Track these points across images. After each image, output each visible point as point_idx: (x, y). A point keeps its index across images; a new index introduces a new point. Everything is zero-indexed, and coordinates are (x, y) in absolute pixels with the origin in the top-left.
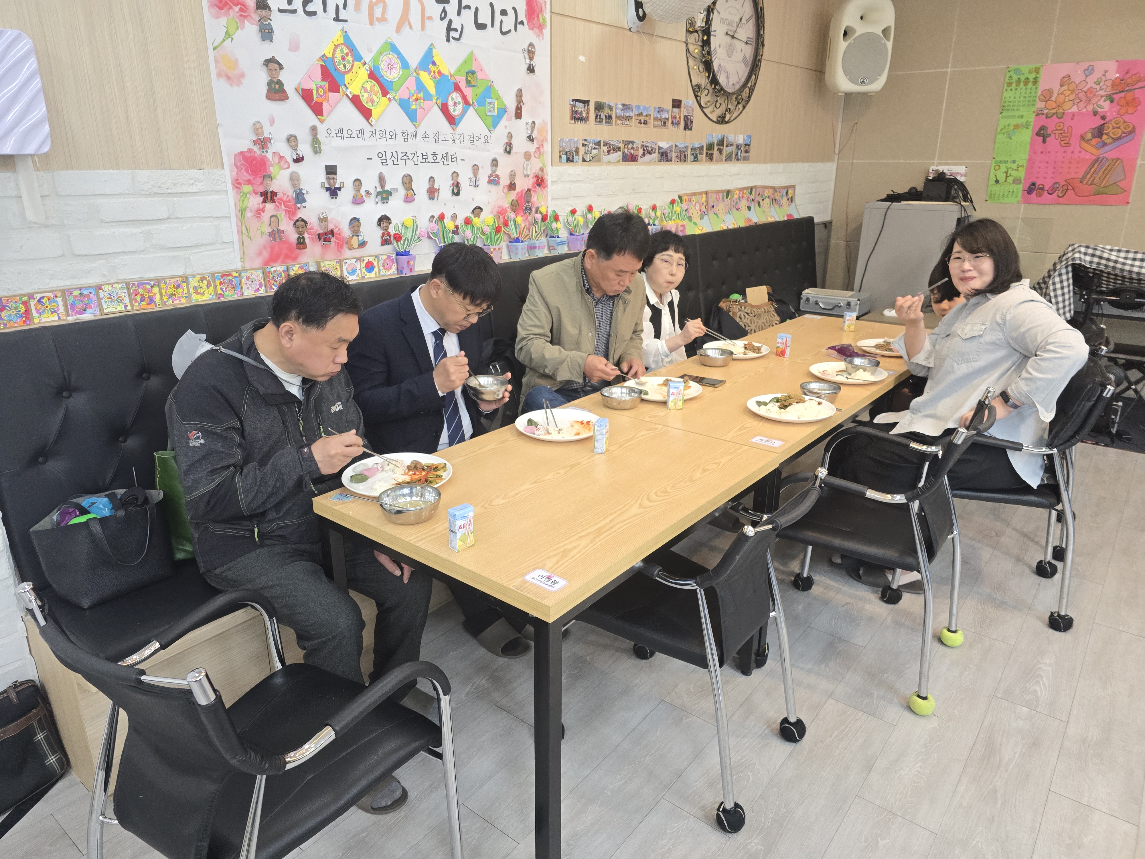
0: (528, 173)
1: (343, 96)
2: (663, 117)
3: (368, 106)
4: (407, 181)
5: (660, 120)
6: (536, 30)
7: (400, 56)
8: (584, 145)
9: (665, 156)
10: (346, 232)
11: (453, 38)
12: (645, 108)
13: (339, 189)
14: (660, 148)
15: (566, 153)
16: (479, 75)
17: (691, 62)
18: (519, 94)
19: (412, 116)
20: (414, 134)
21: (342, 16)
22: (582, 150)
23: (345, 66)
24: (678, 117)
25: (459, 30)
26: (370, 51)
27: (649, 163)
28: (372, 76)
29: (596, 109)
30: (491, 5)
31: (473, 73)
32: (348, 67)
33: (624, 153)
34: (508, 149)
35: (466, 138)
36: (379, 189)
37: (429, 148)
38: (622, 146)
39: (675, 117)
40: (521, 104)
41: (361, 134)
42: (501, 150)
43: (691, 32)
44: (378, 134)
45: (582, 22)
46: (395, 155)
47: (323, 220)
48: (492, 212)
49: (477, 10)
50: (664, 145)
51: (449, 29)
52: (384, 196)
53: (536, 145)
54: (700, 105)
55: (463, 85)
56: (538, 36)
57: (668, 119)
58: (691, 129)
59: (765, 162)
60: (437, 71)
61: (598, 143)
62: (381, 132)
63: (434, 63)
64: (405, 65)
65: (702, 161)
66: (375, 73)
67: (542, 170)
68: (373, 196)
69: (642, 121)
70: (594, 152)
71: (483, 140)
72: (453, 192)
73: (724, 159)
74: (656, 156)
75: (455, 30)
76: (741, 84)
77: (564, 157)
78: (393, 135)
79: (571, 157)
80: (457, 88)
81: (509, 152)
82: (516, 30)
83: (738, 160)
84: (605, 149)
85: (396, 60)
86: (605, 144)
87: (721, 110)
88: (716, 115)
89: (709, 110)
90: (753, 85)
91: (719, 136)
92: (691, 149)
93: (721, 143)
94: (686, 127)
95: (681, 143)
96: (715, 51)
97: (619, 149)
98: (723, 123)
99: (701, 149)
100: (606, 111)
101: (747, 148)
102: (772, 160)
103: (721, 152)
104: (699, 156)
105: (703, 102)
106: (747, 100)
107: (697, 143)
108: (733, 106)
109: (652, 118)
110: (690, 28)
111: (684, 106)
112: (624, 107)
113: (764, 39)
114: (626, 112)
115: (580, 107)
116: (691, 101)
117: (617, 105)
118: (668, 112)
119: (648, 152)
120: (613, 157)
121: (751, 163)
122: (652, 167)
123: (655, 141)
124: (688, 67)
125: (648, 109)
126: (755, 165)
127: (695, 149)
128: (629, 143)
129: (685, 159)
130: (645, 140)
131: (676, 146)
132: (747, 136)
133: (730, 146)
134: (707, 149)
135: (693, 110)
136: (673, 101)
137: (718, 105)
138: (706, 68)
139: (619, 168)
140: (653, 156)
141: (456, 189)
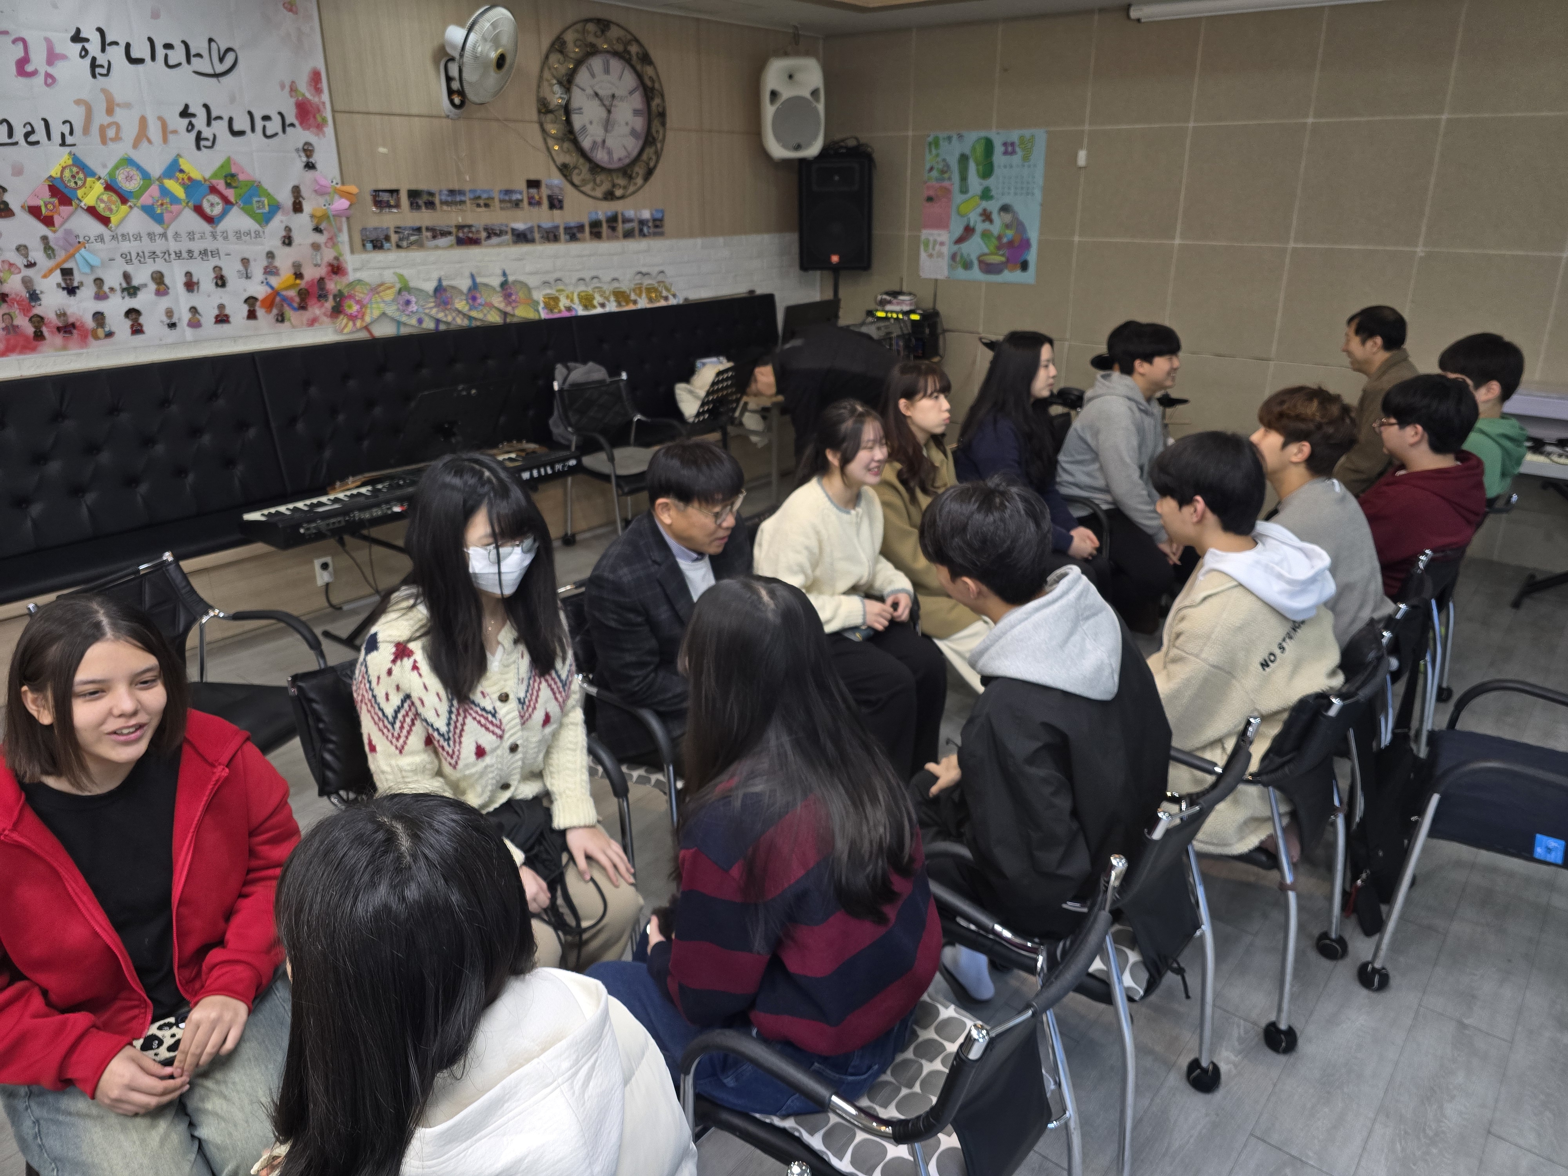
0: (319, 262)
1: (76, 209)
2: (514, 198)
3: (106, 214)
4: (158, 278)
5: (510, 201)
6: (314, 130)
7: (139, 168)
8: (396, 232)
9: (522, 237)
10: (90, 323)
11: (206, 147)
12: (484, 191)
13: (78, 288)
14: (513, 230)
15: (372, 241)
16: (241, 177)
17: (550, 142)
18: (296, 191)
19: (159, 219)
20: (164, 235)
21: (69, 140)
22: (394, 238)
23: (76, 183)
24: (537, 197)
25: (211, 139)
26: (104, 166)
27: (499, 245)
28: (109, 187)
29: (409, 197)
30: (250, 113)
31: (233, 176)
32: (80, 183)
33: (457, 237)
34: (288, 241)
35: (231, 235)
36: (124, 285)
37: (184, 245)
38: (454, 230)
39: (533, 198)
40: (301, 199)
41: (100, 238)
43: (546, 114)
44: (120, 238)
45: (378, 117)
46: (141, 254)
47: (62, 315)
49: (231, 120)
50: (520, 226)
51: (199, 138)
52: (131, 290)
53: (326, 235)
54: (573, 184)
55: (221, 186)
56: (317, 135)
57: (522, 201)
58: (561, 208)
59: (692, 235)
60: (186, 178)
61: (419, 230)
62: (123, 235)
63: (182, 171)
64: (146, 176)
65: (583, 240)
66: (113, 185)
67: (337, 258)
68: (119, 292)
69: (482, 204)
70: (413, 238)
71: (253, 235)
72: (217, 285)
73: (621, 236)
74: (508, 237)
75: (207, 139)
76: (632, 158)
77: (369, 246)
78: (138, 237)
79: (379, 244)
80: (213, 190)
81: (289, 245)
82: (284, 131)
83: (644, 236)
84: (429, 234)
85: (134, 172)
86: (428, 229)
87: (606, 186)
88: (599, 193)
89: (587, 188)
90: (654, 158)
91: (609, 214)
92: (566, 229)
93: (613, 220)
94: (552, 206)
95: (547, 224)
96: (584, 128)
97: (450, 233)
98: (612, 199)
99: (581, 228)
100: (425, 198)
101: (658, 223)
102: (704, 233)
103: (613, 229)
104: (579, 235)
105: (576, 180)
106: (649, 173)
107: (573, 221)
108: (621, 181)
109: (497, 201)
110: (544, 108)
111: (547, 186)
112: (452, 192)
113: (664, 108)
114: (455, 197)
115: (385, 197)
116: (556, 179)
117: (441, 191)
118: (521, 193)
119: (496, 235)
120: (442, 241)
121: (667, 238)
122: (503, 249)
123: (504, 223)
124: (548, 148)
125: (487, 192)
126: (675, 240)
127: (570, 228)
128: (464, 226)
129: (556, 239)
130: (489, 223)
131: (538, 226)
132: (657, 211)
133: (629, 222)
134: (590, 227)
135: (561, 189)
136: (528, 181)
137: (598, 182)
138: (572, 147)
139: (453, 252)
140: (503, 238)
141: (221, 282)
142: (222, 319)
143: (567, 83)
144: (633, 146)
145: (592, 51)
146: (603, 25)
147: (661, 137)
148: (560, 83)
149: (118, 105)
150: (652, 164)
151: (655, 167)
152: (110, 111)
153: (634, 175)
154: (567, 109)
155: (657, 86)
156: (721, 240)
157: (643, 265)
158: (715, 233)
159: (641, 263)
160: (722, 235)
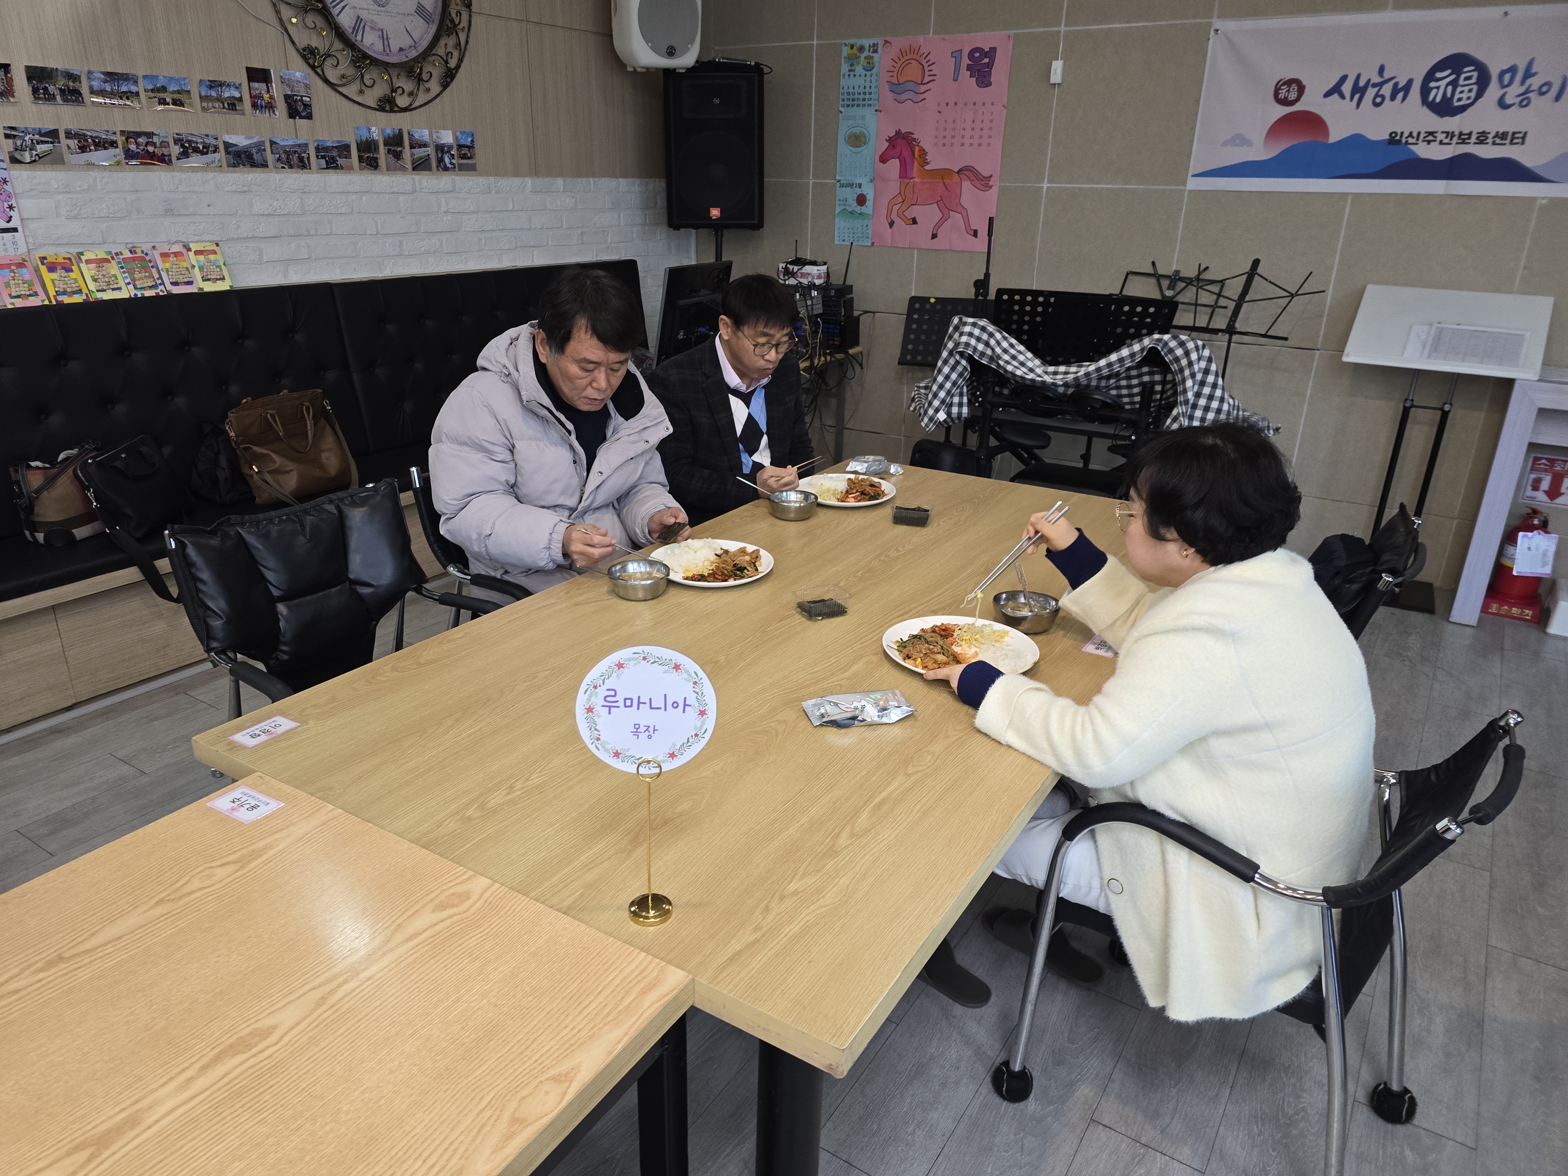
2: (227, 94)
5: (219, 99)
8: (9, 136)
9: (243, 158)
12: (171, 79)
14: (227, 145)
17: (287, 12)
24: (266, 96)
29: (29, 78)
33: (127, 152)
38: (120, 140)
39: (260, 97)
50: (241, 141)
54: (327, 82)
57: (240, 99)
58: (309, 117)
59: (516, 174)
61: (53, 134)
65: (351, 168)
69: (168, 100)
70: (41, 148)
73: (409, 166)
74: (221, 156)
76: (421, 50)
83: (446, 169)
84: (73, 143)
86: (69, 135)
87: (380, 90)
88: (371, 98)
89: (351, 90)
90: (456, 54)
91: (389, 131)
92: (317, 149)
93: (395, 142)
94: (293, 113)
95: (286, 140)
97: (113, 144)
98: (392, 111)
99: (344, 149)
100: (61, 83)
101: (465, 151)
102: (535, 172)
103: (398, 156)
104: (340, 161)
105: (332, 75)
106: (449, 77)
107: (330, 139)
108: (407, 85)
109: (196, 96)
111: (283, 80)
112: (111, 76)
114: (117, 85)
116: (299, 72)
117: (90, 72)
118: (238, 87)
119: (196, 150)
120: (101, 157)
121: (480, 175)
122: (211, 175)
123: (211, 133)
124: (281, 20)
125: (178, 81)
126: (492, 179)
127: (327, 149)
128: (139, 134)
129: (303, 164)
130: (183, 131)
131: (272, 143)
132: (463, 133)
133: (420, 146)
134: (359, 150)
135: (307, 87)
136: (249, 70)
137: (368, 82)
138: (320, 22)
139: (120, 175)
140: (210, 157)
144: (422, 32)
147: (465, 23)
150: (453, 64)
151: (458, 67)
153: (425, 76)
156: (560, 181)
157: (446, 212)
158: (551, 172)
159: (444, 208)
160: (561, 175)
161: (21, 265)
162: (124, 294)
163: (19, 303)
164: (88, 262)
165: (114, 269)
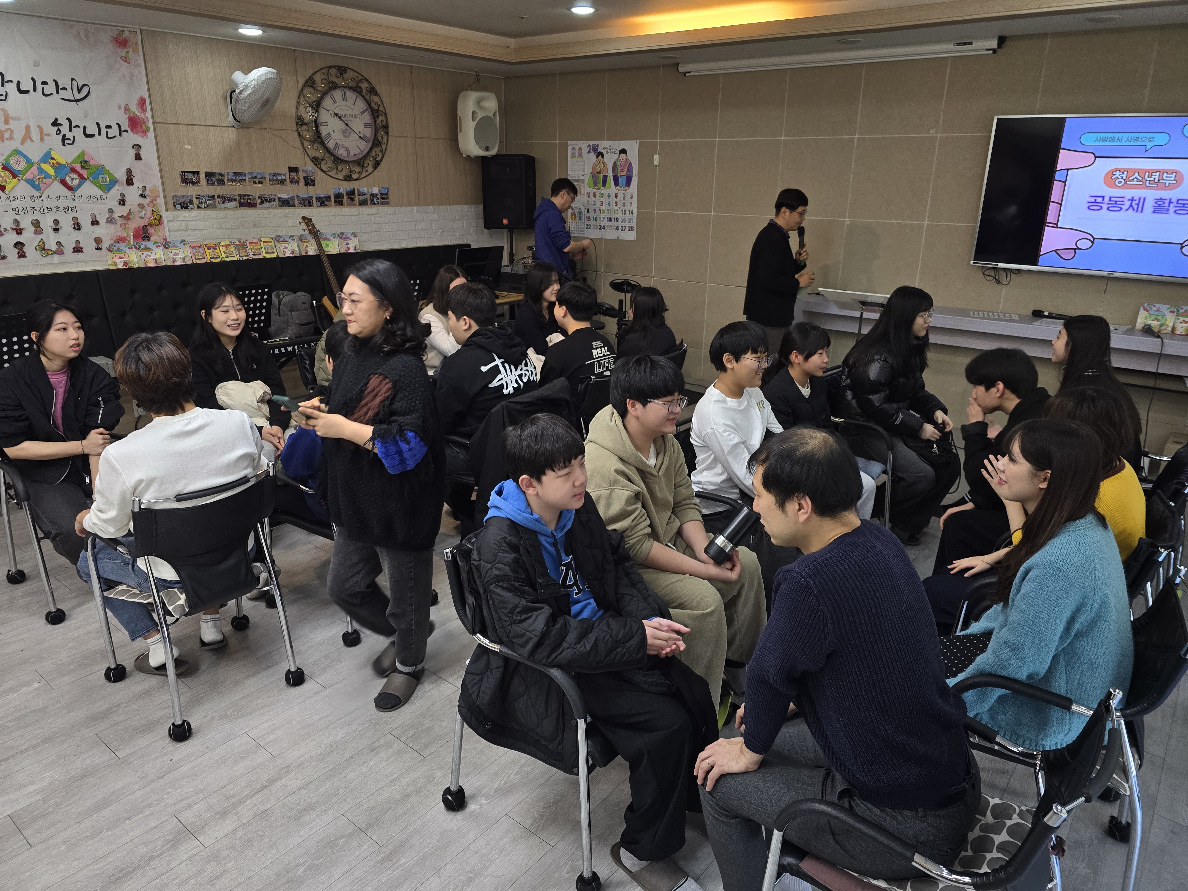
0: (144, 216)
2: (280, 178)
3: (3, 184)
4: (36, 224)
5: (277, 180)
6: (141, 134)
7: (24, 156)
8: (197, 198)
9: (286, 203)
11: (68, 144)
12: (258, 174)
14: (279, 198)
15: (180, 204)
16: (91, 162)
17: (306, 143)
18: (129, 172)
19: (37, 188)
20: (40, 197)
22: (196, 202)
24: (296, 178)
25: (72, 139)
26: (2, 155)
27: (269, 208)
28: (5, 168)
29: (206, 176)
30: (98, 124)
31: (86, 162)
33: (240, 203)
34: (122, 202)
35: (84, 198)
37: (54, 204)
38: (238, 198)
39: (293, 178)
40: (132, 177)
42: (117, 203)
43: (302, 125)
44: (12, 199)
45: (185, 127)
46: (25, 209)
48: (112, 239)
49: (85, 128)
50: (285, 196)
51: (64, 138)
53: (148, 199)
54: (322, 170)
55: (78, 168)
56: (143, 137)
57: (285, 180)
58: (314, 185)
59: (409, 205)
60: (55, 162)
61: (213, 197)
62: (14, 197)
63: (53, 159)
64: (29, 161)
65: (331, 206)
66: (7, 166)
69: (257, 182)
70: (208, 202)
71: (99, 198)
72: (74, 228)
73: (357, 204)
74: (276, 203)
75: (69, 139)
76: (364, 154)
77: (179, 206)
78: (23, 198)
79: (185, 206)
80: (73, 170)
81: (124, 204)
82: (120, 135)
83: (375, 204)
84: (220, 200)
85: (21, 159)
86: (219, 197)
87: (345, 172)
88: (341, 176)
89: (332, 173)
90: (380, 154)
91: (349, 189)
92: (317, 198)
93: (351, 194)
94: (307, 184)
95: (304, 195)
96: (329, 135)
97: (235, 200)
98: (350, 180)
99: (328, 198)
100: (217, 177)
101: (384, 196)
102: (418, 204)
103: (352, 199)
104: (326, 203)
105: (324, 167)
106: (377, 164)
107: (322, 194)
108: (357, 169)
109: (268, 180)
110: (300, 122)
111: (303, 171)
112: (236, 174)
113: (387, 123)
114: (238, 177)
115: (190, 176)
116: (310, 167)
117: (228, 173)
118: (285, 175)
119: (267, 201)
120: (229, 205)
121: (391, 206)
122: (272, 210)
123: (273, 194)
124: (303, 147)
125: (261, 174)
126: (397, 208)
127: (321, 198)
128: (245, 195)
129: (310, 205)
130: (262, 193)
131: (298, 196)
132: (383, 188)
133: (363, 195)
134: (335, 198)
135: (313, 173)
136: (289, 168)
137: (340, 170)
138: (320, 146)
139: (237, 211)
140: (272, 203)
141: (77, 227)
142: (78, 250)
143: (317, 106)
144: (365, 147)
145: (334, 86)
146: (342, 70)
147: (385, 141)
148: (311, 106)
149: (12, 118)
150: (379, 159)
151: (381, 160)
152: (6, 122)
153: (366, 165)
154: (316, 123)
155: (381, 109)
156: (431, 208)
157: (374, 223)
158: (426, 204)
159: (373, 222)
160: (432, 205)
161: (200, 247)
162: (235, 259)
163: (198, 262)
164: (223, 246)
165: (232, 249)
